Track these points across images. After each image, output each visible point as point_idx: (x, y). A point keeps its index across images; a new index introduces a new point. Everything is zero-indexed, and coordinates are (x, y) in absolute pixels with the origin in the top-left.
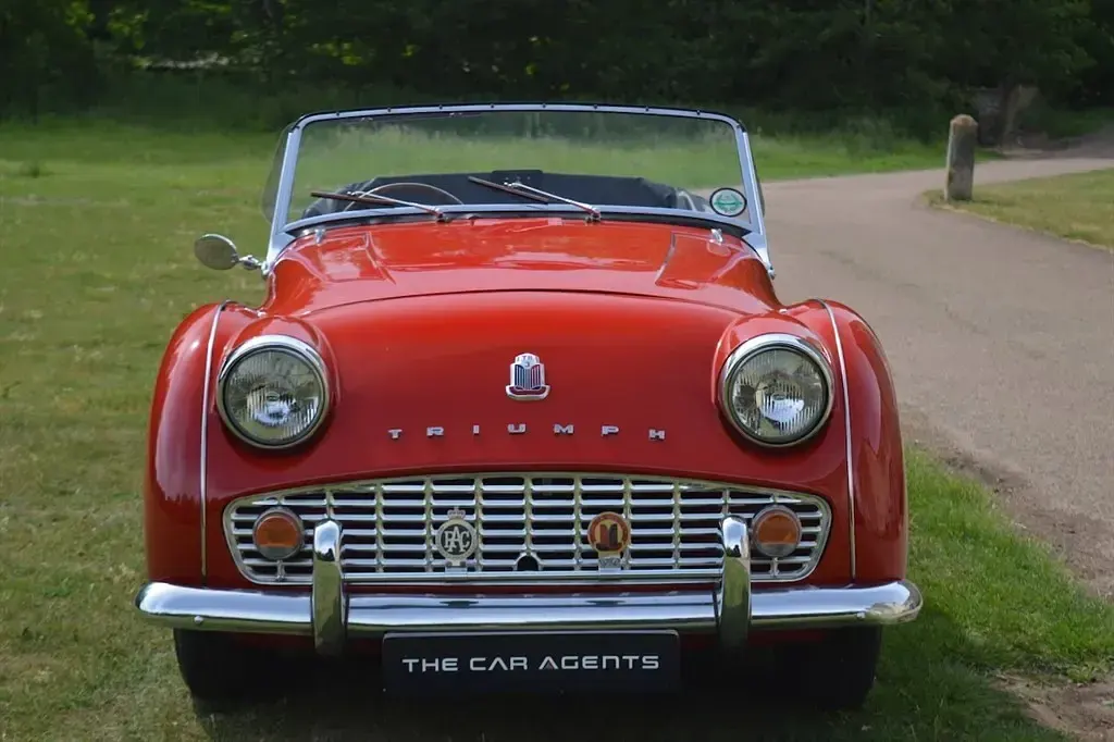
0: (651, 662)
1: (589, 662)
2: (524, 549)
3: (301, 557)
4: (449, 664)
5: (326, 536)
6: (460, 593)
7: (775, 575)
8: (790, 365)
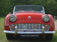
0: (38, 36)
1: (33, 36)
2: (29, 28)
3: (14, 29)
4: (24, 36)
5: (16, 27)
6: (25, 31)
7: (46, 30)
8: (47, 17)
